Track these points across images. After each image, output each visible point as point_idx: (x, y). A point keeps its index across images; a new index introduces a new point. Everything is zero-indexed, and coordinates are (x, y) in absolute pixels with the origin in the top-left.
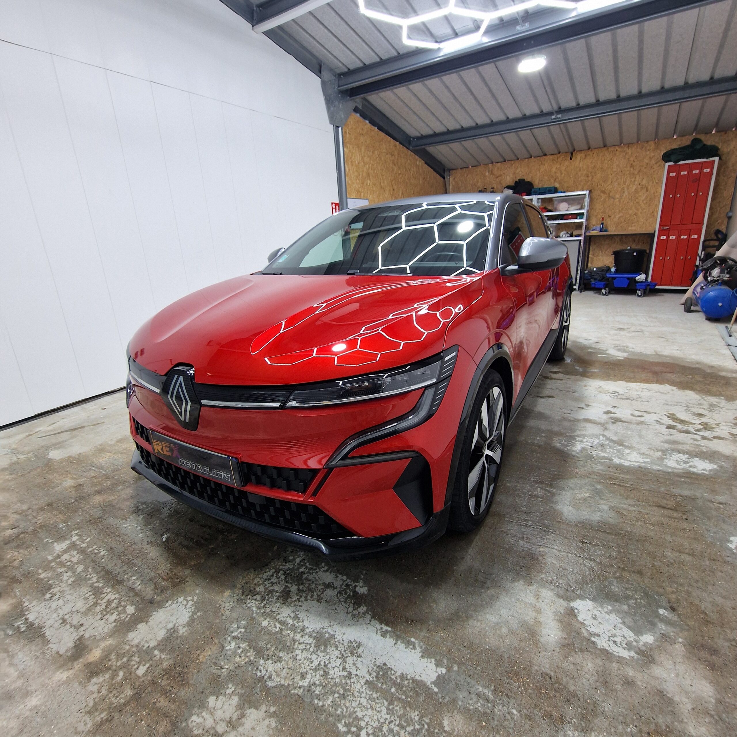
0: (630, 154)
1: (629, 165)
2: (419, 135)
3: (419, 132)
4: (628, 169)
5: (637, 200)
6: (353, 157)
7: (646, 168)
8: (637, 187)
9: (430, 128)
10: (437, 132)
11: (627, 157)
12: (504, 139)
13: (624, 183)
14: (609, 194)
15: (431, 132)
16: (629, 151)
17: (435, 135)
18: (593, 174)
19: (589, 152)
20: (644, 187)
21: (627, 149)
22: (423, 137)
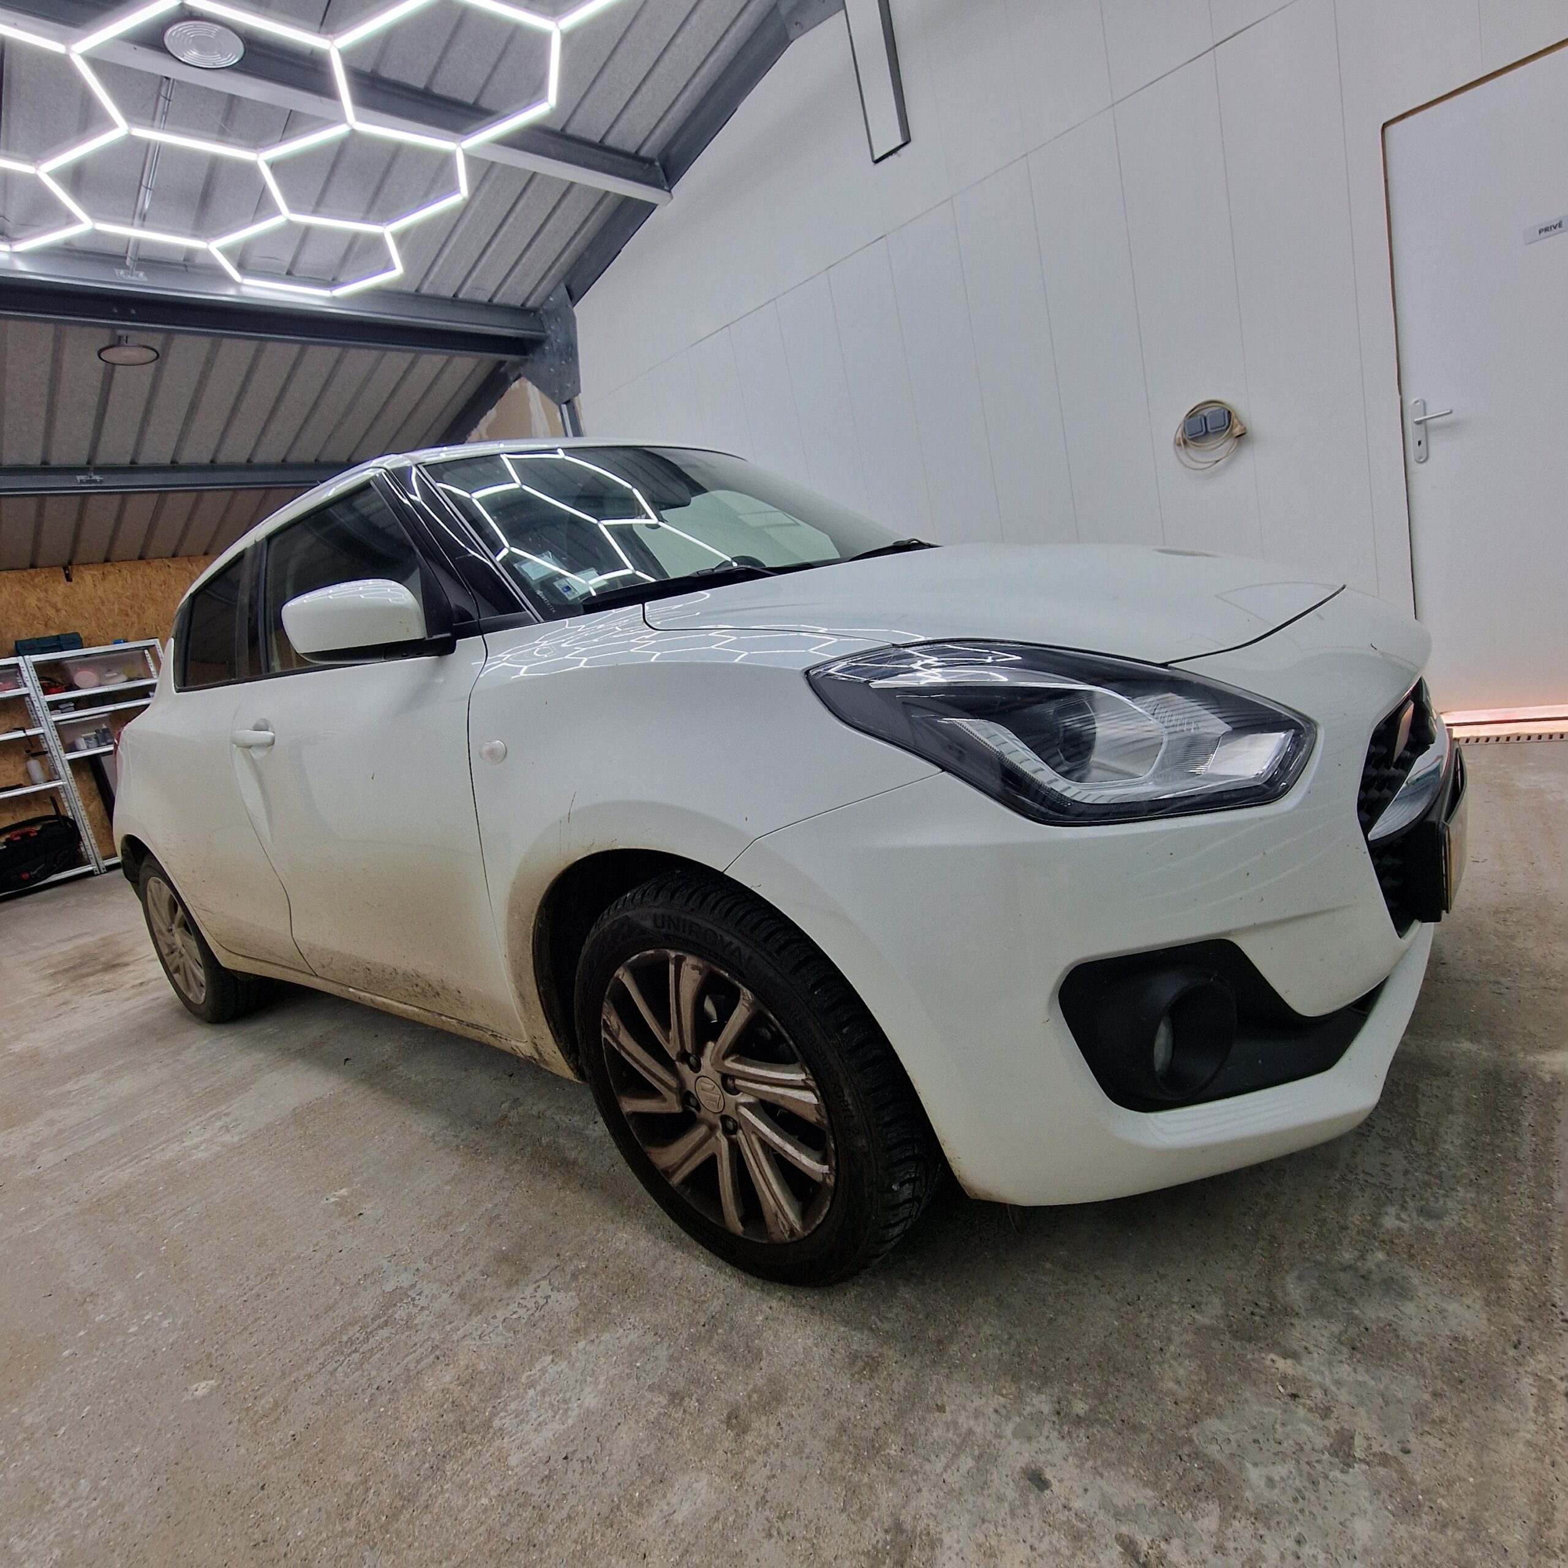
19: (108, 567)
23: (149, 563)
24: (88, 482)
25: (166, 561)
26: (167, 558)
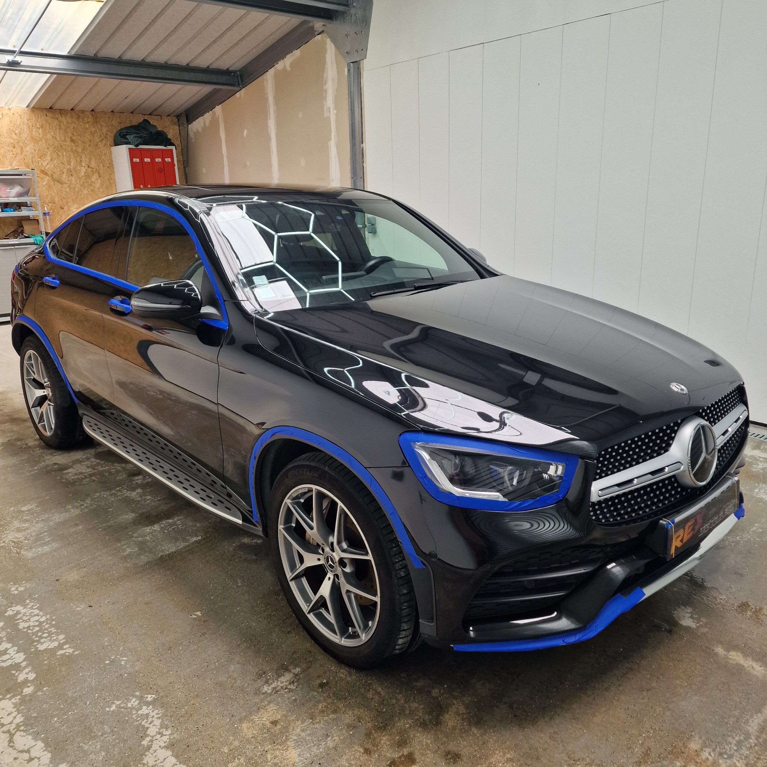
1: (68, 140)
4: (68, 143)
5: (91, 188)
7: (90, 145)
8: (86, 170)
11: (62, 126)
13: (69, 163)
14: (52, 175)
16: (63, 119)
20: (94, 170)
21: (60, 116)
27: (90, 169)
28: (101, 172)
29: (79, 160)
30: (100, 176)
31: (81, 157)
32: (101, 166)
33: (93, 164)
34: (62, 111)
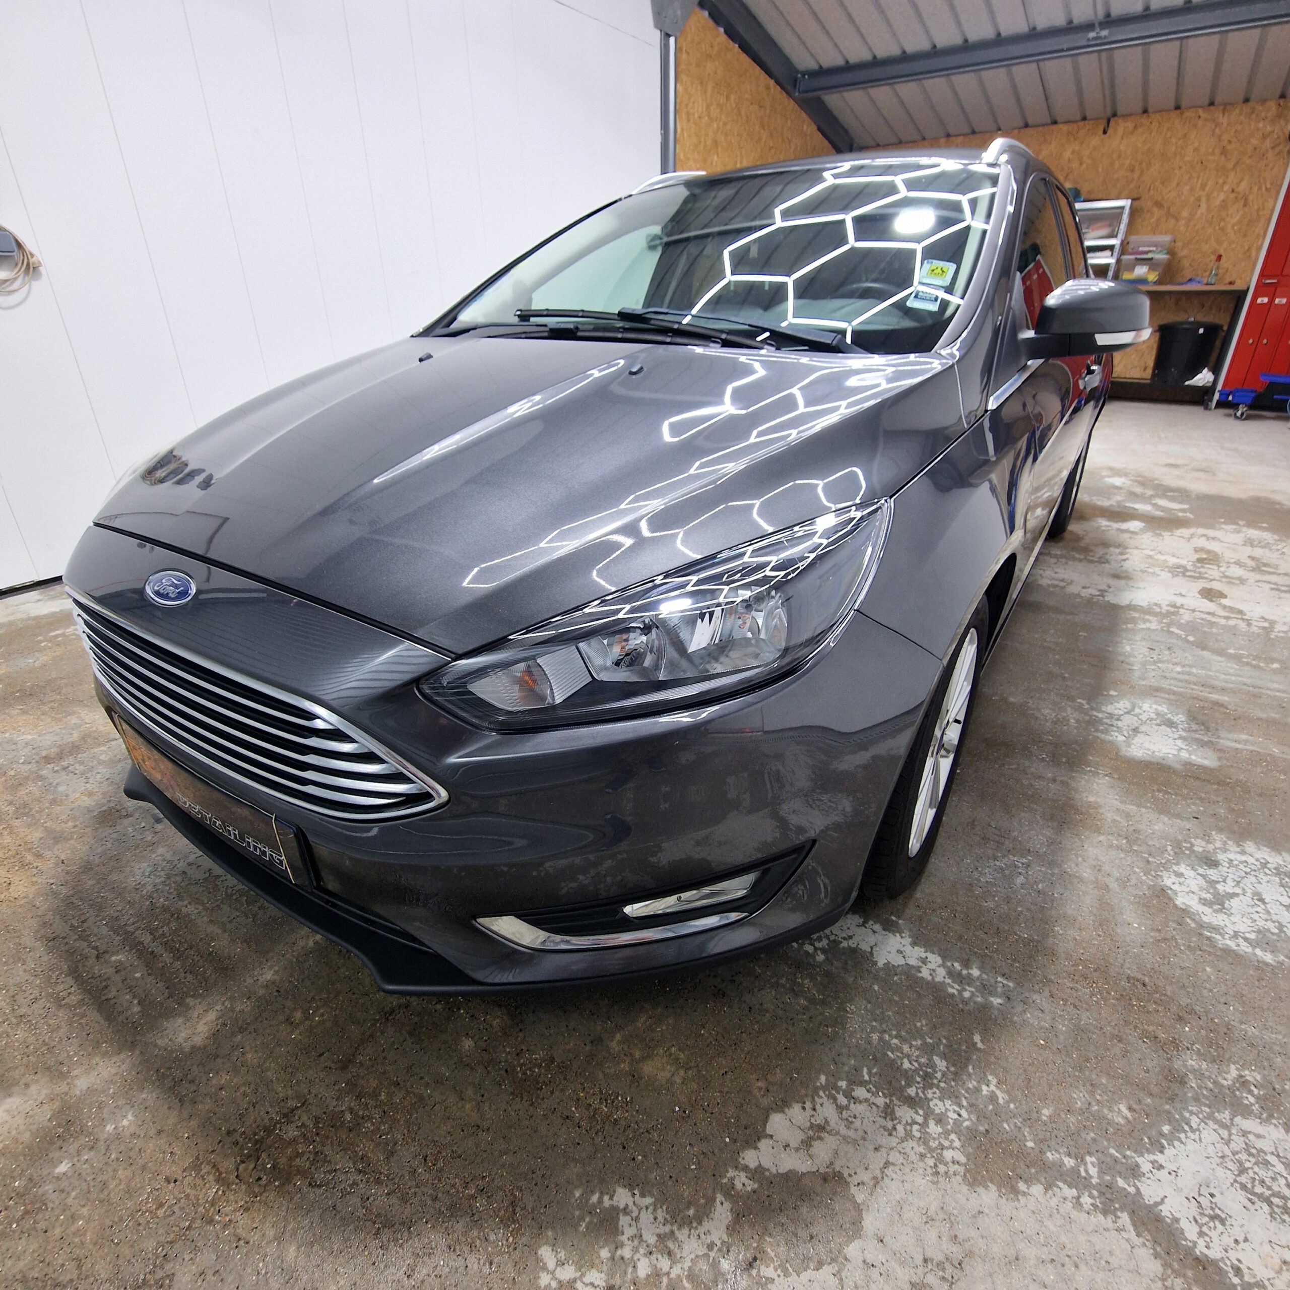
0: (1225, 124)
1: (1217, 151)
2: (815, 67)
3: (818, 62)
4: (1216, 157)
5: (1222, 224)
6: (691, 105)
7: (1251, 157)
8: (1227, 197)
9: (841, 52)
10: (852, 60)
11: (1217, 131)
12: (981, 83)
13: (1203, 187)
14: (1169, 208)
15: (840, 62)
16: (1224, 120)
17: (848, 67)
18: (1144, 165)
19: (1144, 120)
20: (1240, 196)
21: (1221, 115)
22: (822, 72)
23: (1182, 114)
24: (1094, 39)
25: (1200, 110)
26: (1201, 107)
27: (1232, 196)
28: (1251, 198)
29: (1221, 181)
30: (1245, 205)
31: (1227, 177)
32: (1255, 189)
33: (1243, 186)
34: (1227, 106)
